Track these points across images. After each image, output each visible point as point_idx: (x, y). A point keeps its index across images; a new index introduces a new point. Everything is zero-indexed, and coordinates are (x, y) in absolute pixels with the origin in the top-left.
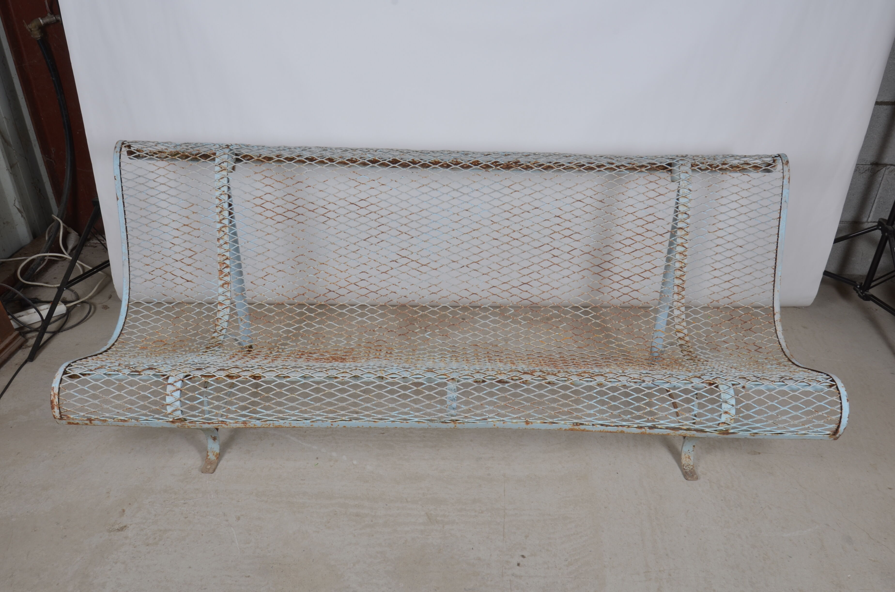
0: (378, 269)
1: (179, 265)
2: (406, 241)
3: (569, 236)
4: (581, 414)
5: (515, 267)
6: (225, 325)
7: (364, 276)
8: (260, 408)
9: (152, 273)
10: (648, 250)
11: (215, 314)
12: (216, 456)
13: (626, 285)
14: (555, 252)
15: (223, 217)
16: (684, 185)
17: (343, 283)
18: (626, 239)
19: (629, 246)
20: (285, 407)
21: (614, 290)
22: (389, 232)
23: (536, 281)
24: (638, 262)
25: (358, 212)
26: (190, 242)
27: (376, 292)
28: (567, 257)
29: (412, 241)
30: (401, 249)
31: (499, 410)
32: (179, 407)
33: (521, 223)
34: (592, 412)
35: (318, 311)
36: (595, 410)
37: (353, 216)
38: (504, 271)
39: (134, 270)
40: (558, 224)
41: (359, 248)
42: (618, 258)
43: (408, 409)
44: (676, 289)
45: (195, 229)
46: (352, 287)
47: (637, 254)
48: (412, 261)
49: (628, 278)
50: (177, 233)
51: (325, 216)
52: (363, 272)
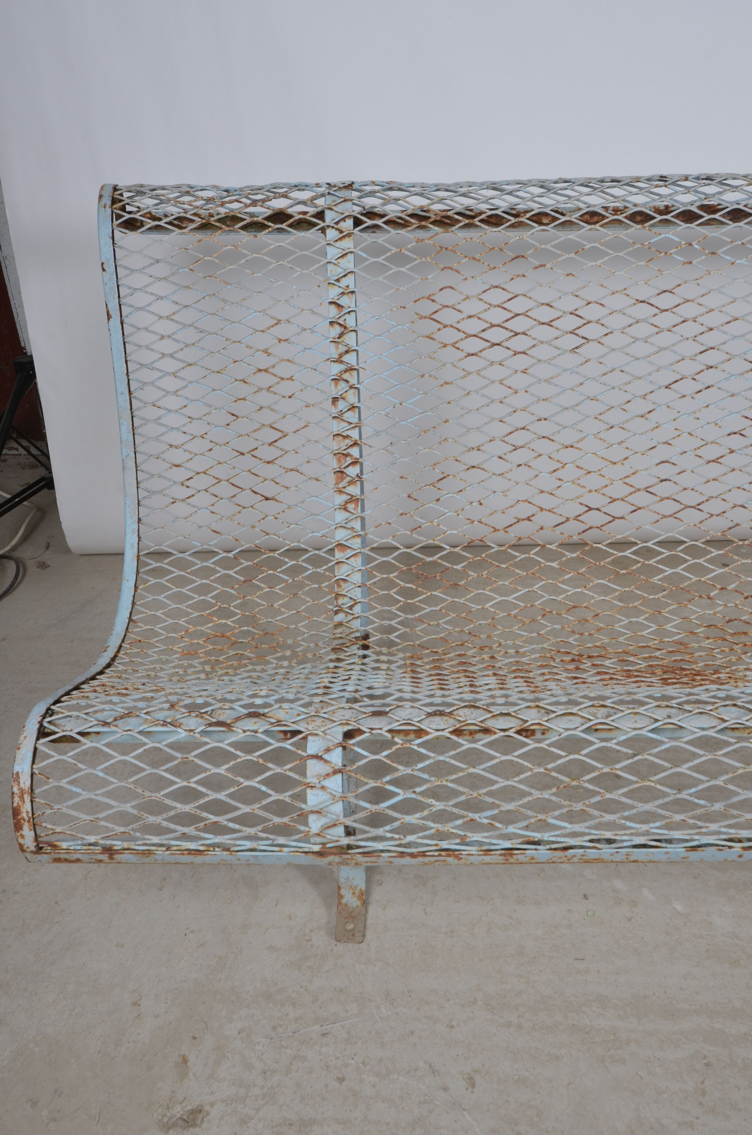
0: (698, 452)
1: (248, 461)
6: (357, 594)
7: (666, 471)
8: (556, 818)
9: (187, 483)
11: (332, 570)
12: (358, 897)
15: (345, 349)
17: (619, 490)
20: (626, 814)
22: (724, 366)
25: (653, 320)
26: (273, 410)
27: (697, 507)
32: (342, 820)
35: (566, 556)
37: (643, 330)
39: (147, 479)
41: (654, 407)
45: (282, 379)
46: (641, 499)
50: (243, 390)
51: (577, 335)
52: (663, 462)
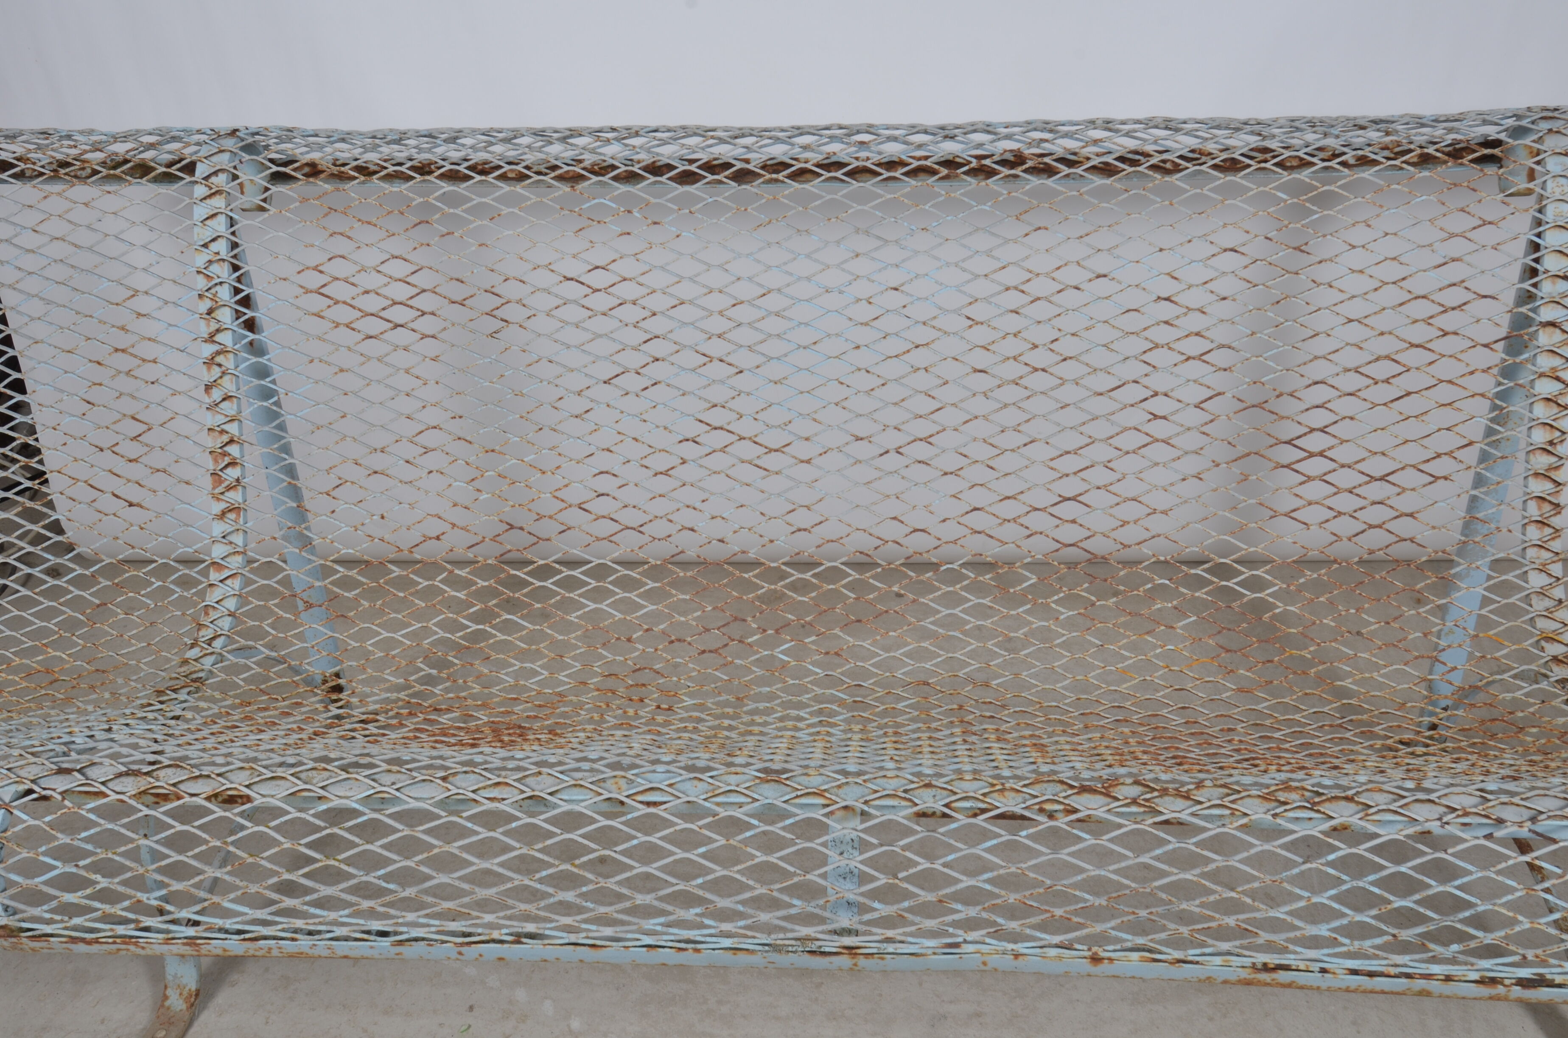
0: (645, 462)
1: (108, 460)
2: (722, 382)
3: (1200, 357)
4: (1284, 936)
5: (1040, 452)
6: (226, 623)
7: (605, 484)
10: (1445, 393)
11: (202, 594)
12: (186, 1000)
13: (1377, 499)
14: (1159, 405)
15: (217, 326)
16: (1558, 191)
17: (548, 505)
18: (1377, 359)
19: (1387, 381)
21: (1340, 514)
22: (672, 359)
23: (1102, 491)
24: (1413, 429)
25: (585, 302)
26: (134, 398)
27: (639, 530)
28: (1195, 417)
29: (739, 382)
30: (709, 405)
31: (1000, 920)
33: (1055, 322)
34: (1323, 930)
35: (476, 583)
36: (1336, 924)
37: (572, 313)
38: (1005, 463)
40: (1166, 323)
41: (591, 405)
42: (1352, 418)
43: (698, 910)
44: (1533, 510)
45: (144, 360)
47: (1408, 406)
48: (742, 438)
49: (1382, 479)
50: (99, 373)
51: (494, 316)
52: (602, 473)
